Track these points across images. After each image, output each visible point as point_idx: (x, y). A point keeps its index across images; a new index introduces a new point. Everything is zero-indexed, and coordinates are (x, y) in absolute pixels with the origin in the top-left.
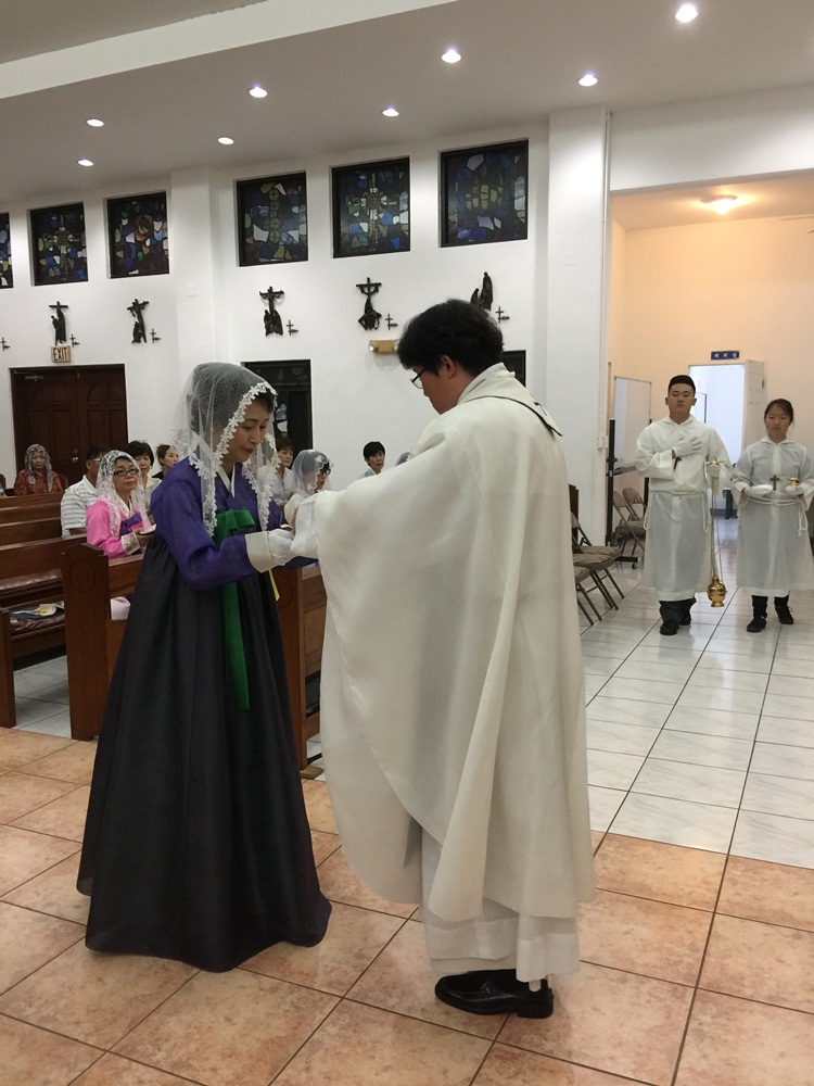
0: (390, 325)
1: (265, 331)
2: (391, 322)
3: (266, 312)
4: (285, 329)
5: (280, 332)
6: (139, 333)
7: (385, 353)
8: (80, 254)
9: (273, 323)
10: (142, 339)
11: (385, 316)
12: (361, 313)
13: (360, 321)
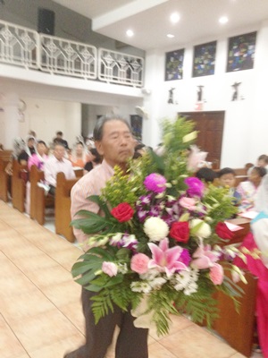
6: (235, 97)
8: (212, 63)
10: (236, 99)
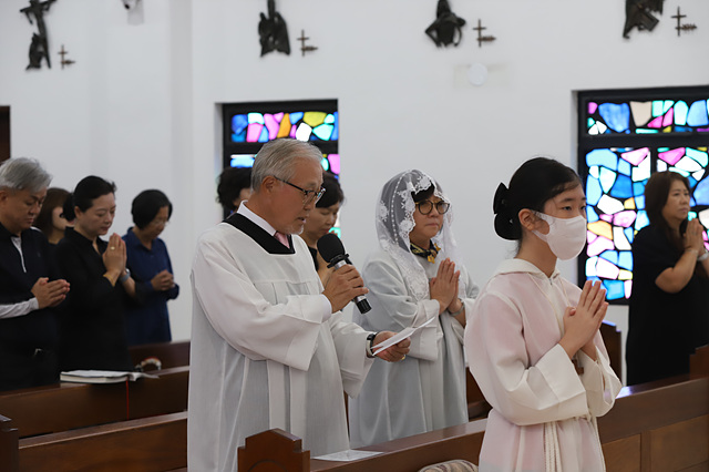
0: (482, 40)
1: (258, 48)
2: (484, 34)
3: (262, 15)
4: (295, 45)
5: (286, 49)
6: (39, 52)
9: (273, 33)
10: (43, 62)
11: (471, 23)
12: (430, 17)
13: (428, 31)
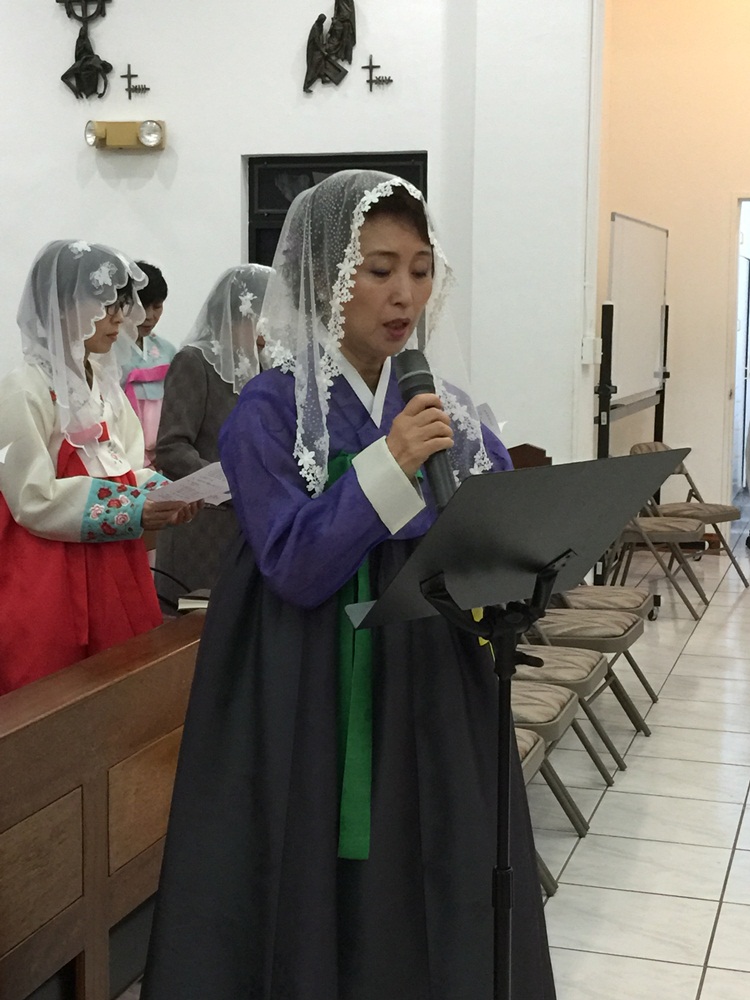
0: (133, 90)
2: (135, 82)
7: (121, 150)
11: (119, 70)
12: (68, 60)
13: (65, 78)
